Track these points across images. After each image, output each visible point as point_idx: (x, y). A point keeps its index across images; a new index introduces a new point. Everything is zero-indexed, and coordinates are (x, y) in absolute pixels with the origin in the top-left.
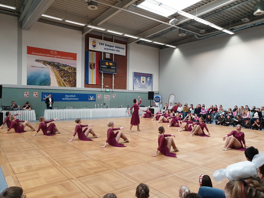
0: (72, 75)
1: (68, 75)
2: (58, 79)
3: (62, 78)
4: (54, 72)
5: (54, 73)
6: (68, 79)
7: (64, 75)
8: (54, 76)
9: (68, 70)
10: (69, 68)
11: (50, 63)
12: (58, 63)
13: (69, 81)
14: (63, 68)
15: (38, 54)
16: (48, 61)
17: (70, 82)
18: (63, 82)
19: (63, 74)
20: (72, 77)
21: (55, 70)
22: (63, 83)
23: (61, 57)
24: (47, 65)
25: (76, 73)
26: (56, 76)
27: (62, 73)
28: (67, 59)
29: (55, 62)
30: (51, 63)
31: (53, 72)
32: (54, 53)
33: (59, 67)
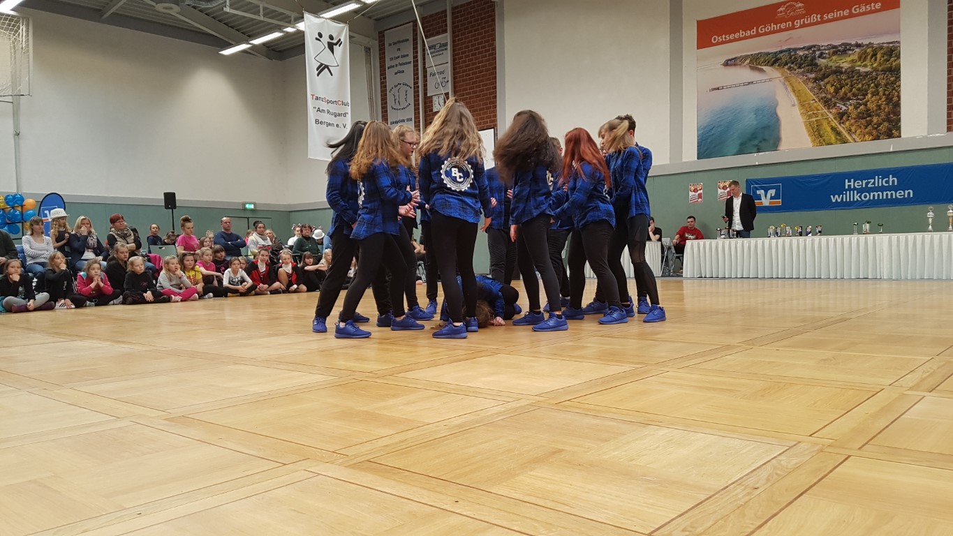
0: (877, 86)
1: (859, 89)
2: (810, 117)
3: (829, 109)
4: (793, 87)
5: (792, 95)
6: (856, 108)
7: (837, 91)
8: (794, 105)
9: (859, 63)
10: (863, 57)
11: (774, 60)
12: (809, 48)
13: (859, 117)
14: (831, 64)
15: (732, 37)
16: (768, 54)
17: (870, 116)
18: (835, 123)
19: (832, 90)
20: (873, 94)
21: (799, 82)
22: (833, 129)
23: (822, 18)
24: (764, 68)
25: (895, 71)
26: (802, 105)
27: (828, 87)
28: (851, 16)
29: (795, 50)
30: (783, 54)
31: (790, 89)
32: (794, 11)
33: (816, 65)
